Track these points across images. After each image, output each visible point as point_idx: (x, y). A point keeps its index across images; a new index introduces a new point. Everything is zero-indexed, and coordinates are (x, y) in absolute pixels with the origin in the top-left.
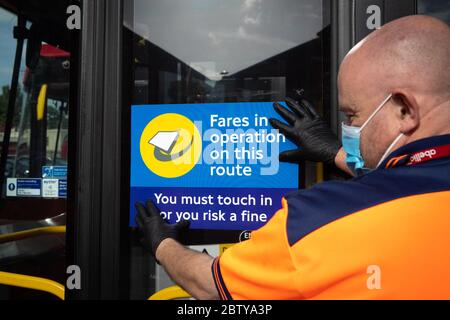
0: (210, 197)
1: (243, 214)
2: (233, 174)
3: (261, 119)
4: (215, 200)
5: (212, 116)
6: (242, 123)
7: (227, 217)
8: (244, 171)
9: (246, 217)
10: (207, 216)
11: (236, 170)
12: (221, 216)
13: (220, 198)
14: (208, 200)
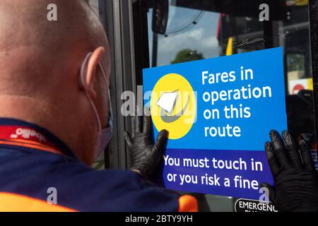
0: (206, 160)
1: (236, 180)
2: (224, 135)
3: (246, 71)
4: (210, 163)
5: (203, 73)
6: (229, 78)
7: (221, 181)
8: (234, 131)
9: (238, 182)
10: (205, 179)
11: (226, 130)
12: (216, 181)
13: (214, 161)
14: (204, 162)
